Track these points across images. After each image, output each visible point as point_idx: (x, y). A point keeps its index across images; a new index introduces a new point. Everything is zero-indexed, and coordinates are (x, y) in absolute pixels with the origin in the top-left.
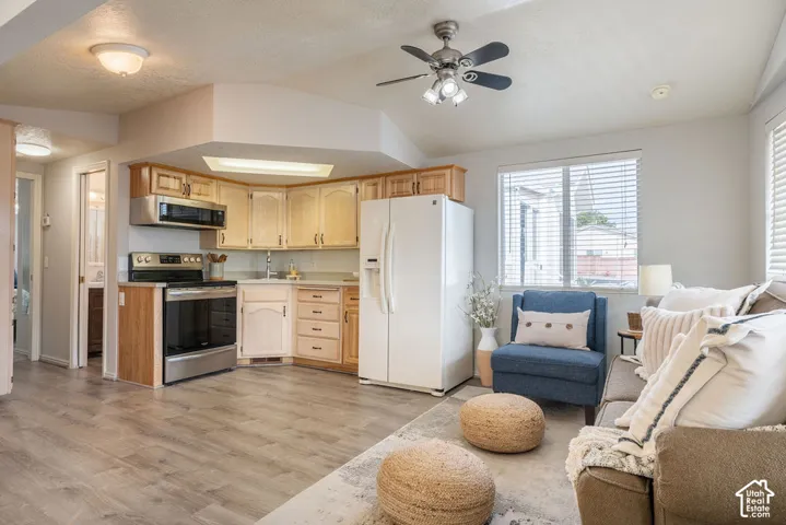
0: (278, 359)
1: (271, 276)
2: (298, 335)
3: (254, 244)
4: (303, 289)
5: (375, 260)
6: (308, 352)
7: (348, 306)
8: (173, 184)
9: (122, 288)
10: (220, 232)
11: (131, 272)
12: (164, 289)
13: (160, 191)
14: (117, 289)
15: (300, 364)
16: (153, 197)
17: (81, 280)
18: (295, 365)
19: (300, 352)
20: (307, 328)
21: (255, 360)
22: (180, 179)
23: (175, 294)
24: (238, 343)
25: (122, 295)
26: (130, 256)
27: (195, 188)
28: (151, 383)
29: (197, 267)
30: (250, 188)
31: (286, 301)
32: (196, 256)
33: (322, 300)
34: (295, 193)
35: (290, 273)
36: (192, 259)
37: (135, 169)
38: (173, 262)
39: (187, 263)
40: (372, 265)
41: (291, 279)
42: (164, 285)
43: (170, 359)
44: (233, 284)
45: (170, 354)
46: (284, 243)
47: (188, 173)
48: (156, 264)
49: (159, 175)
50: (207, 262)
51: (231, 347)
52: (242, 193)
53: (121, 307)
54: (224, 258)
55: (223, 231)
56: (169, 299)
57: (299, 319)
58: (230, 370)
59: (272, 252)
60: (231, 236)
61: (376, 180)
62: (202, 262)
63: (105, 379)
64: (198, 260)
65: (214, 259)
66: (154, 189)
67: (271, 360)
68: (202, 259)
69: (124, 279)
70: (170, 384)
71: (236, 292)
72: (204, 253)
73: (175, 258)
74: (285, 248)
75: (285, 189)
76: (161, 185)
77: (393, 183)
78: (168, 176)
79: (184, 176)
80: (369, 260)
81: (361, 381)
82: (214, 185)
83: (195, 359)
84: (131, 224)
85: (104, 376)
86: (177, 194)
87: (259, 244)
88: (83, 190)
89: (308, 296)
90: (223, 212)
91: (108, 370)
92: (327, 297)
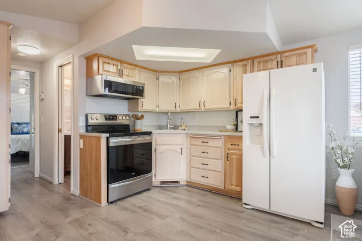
0: (177, 182)
1: (170, 128)
2: (190, 167)
3: (160, 108)
4: (194, 137)
5: (258, 117)
6: (198, 179)
7: (229, 149)
8: (112, 68)
9: (81, 136)
10: (141, 100)
11: (87, 126)
12: (107, 138)
13: (104, 73)
14: (79, 137)
15: (190, 185)
16: (100, 76)
17: (60, 131)
18: (187, 186)
19: (192, 178)
20: (197, 163)
21: (163, 183)
22: (117, 66)
23: (115, 141)
24: (153, 172)
25: (82, 141)
26: (87, 116)
27: (126, 72)
28: (100, 203)
29: (126, 122)
30: (158, 73)
31: (182, 145)
32: (126, 115)
33: (209, 144)
34: (184, 76)
35: (181, 126)
36: (124, 118)
37: (89, 59)
38: (112, 119)
39: (122, 120)
40: (255, 121)
41: (182, 130)
42: (108, 135)
43: (112, 186)
44: (149, 133)
45: (112, 183)
46: (178, 107)
47: (122, 62)
48: (101, 121)
49: (104, 63)
50: (132, 119)
51: (149, 175)
52: (152, 76)
53: (81, 149)
54: (142, 117)
55: (142, 100)
56: (111, 145)
57: (191, 157)
58: (148, 190)
59: (171, 112)
60: (146, 103)
61: (245, 62)
62: (129, 120)
63: (72, 195)
64: (128, 118)
65: (137, 118)
66: (101, 72)
67: (172, 182)
68: (129, 118)
69: (83, 131)
70: (112, 203)
71: (152, 139)
72: (131, 114)
73: (114, 117)
74: (178, 110)
75: (178, 74)
76: (105, 69)
77: (259, 63)
78: (109, 64)
79: (119, 64)
80: (251, 117)
81: (244, 206)
82: (137, 70)
83: (128, 185)
84: (87, 95)
85: (72, 192)
86: (115, 75)
87: (162, 108)
88: (61, 77)
89: (199, 142)
90: (143, 87)
91: (74, 189)
92: (212, 143)
